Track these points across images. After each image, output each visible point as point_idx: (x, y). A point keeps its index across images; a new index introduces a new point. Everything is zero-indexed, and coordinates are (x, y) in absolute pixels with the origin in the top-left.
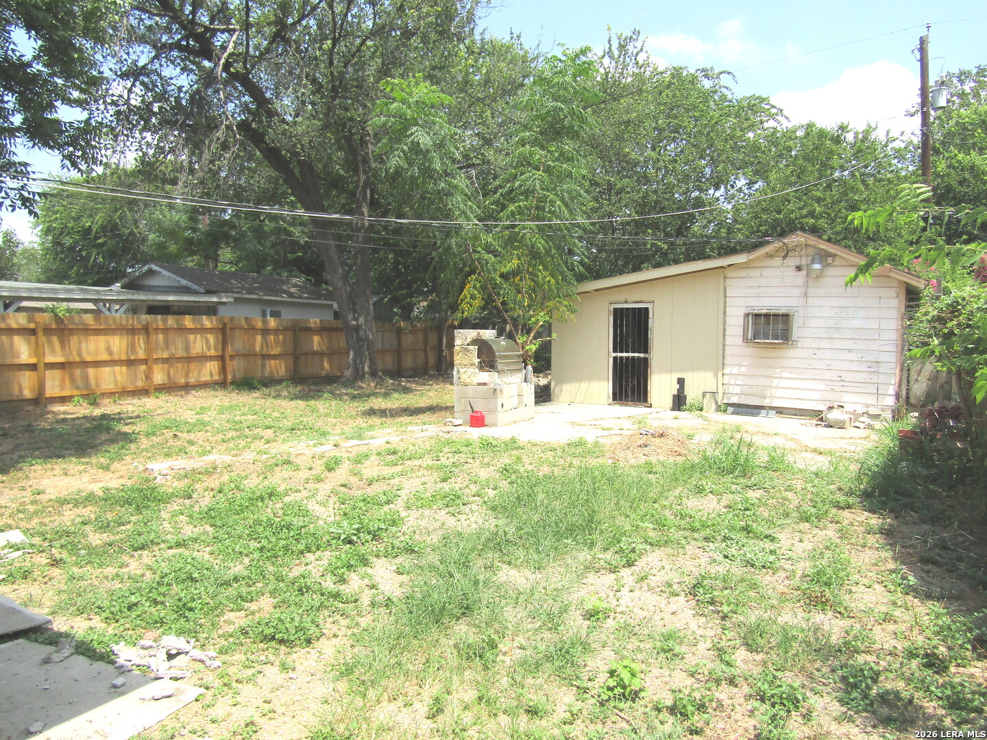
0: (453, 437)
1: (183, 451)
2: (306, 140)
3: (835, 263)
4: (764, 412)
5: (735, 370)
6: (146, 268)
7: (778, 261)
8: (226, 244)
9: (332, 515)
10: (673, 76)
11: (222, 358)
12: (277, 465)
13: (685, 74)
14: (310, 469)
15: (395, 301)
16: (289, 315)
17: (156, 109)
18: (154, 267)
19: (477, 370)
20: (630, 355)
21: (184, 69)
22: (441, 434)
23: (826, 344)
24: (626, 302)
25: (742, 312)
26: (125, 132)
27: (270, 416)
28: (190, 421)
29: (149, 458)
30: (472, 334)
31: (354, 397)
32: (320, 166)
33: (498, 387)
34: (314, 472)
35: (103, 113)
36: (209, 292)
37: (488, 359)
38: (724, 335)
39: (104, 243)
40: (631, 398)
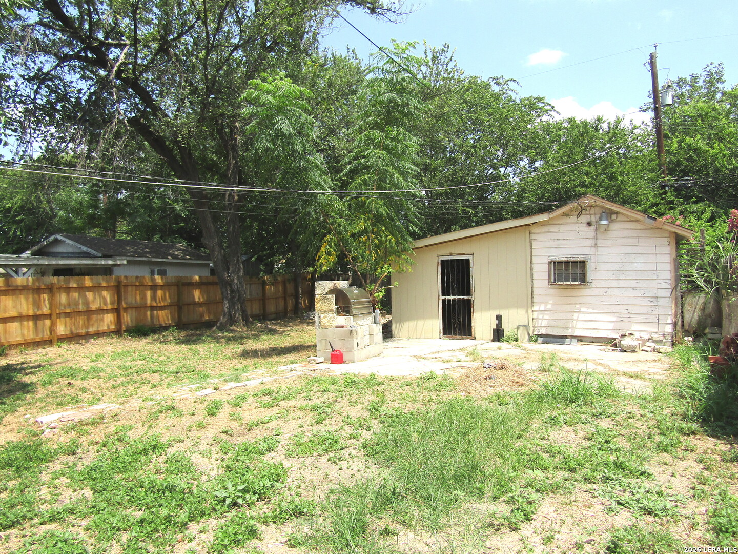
0: (319, 374)
1: (75, 400)
2: (185, 131)
3: (618, 219)
4: (568, 341)
5: (542, 308)
6: (52, 238)
7: (573, 219)
8: (122, 218)
9: (215, 468)
10: (470, 82)
11: (117, 311)
12: (161, 412)
13: (479, 81)
14: (193, 414)
15: (260, 260)
16: (172, 273)
17: (59, 107)
18: (59, 237)
19: (335, 315)
20: (456, 297)
21: (83, 77)
22: (308, 372)
23: (614, 284)
24: (451, 255)
25: (546, 260)
26: (32, 126)
27: (157, 360)
28: (85, 368)
29: (42, 408)
30: (329, 285)
31: (229, 340)
32: (197, 154)
33: (353, 329)
34: (196, 418)
35: (13, 110)
36: (106, 256)
37: (344, 306)
38: (532, 279)
39: (22, 220)
40: (458, 332)
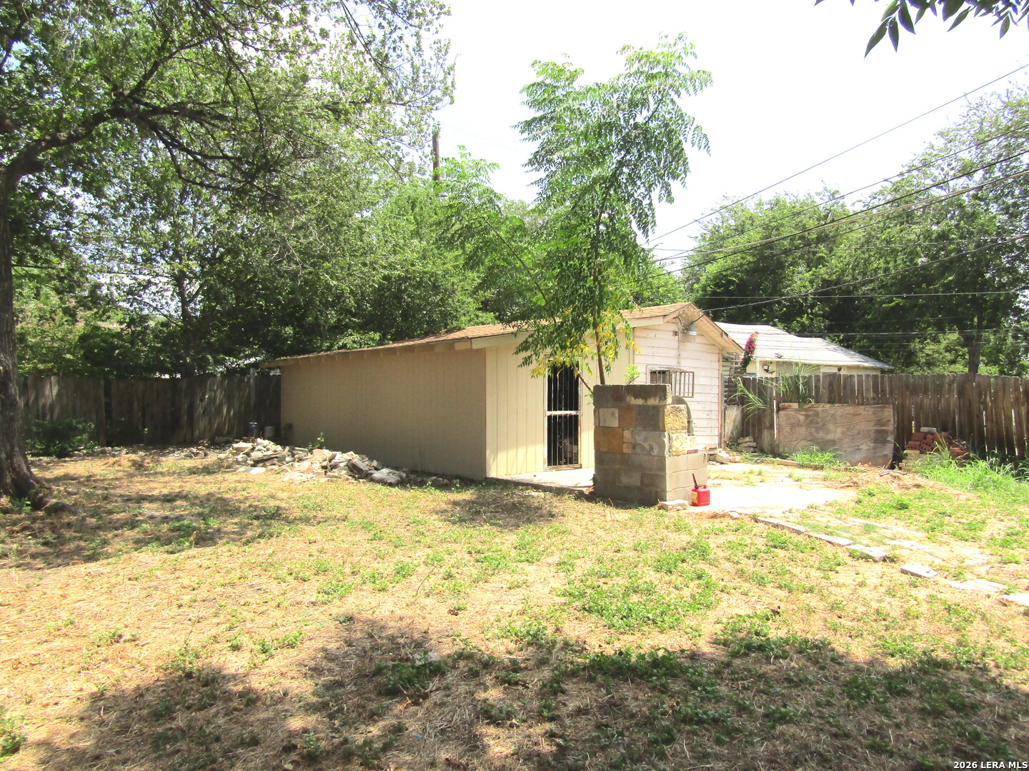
20: (563, 413)
25: (644, 369)
40: (564, 460)
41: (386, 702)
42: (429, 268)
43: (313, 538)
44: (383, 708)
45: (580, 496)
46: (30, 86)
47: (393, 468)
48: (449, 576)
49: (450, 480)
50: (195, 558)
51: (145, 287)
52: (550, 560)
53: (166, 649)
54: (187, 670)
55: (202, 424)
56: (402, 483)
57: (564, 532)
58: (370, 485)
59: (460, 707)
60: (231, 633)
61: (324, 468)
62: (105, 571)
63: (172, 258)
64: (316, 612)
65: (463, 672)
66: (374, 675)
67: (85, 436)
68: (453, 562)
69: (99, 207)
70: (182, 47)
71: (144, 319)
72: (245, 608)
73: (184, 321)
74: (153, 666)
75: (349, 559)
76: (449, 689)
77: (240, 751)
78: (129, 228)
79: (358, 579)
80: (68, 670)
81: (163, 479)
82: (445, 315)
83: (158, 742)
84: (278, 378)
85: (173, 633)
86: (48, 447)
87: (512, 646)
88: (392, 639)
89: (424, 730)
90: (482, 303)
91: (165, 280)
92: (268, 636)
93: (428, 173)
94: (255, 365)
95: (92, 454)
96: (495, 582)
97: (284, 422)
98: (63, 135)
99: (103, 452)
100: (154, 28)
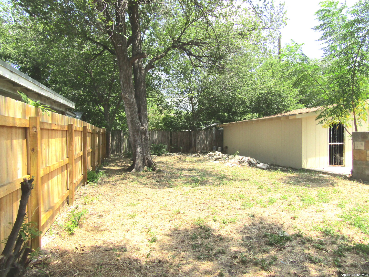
20: (336, 143)
40: (336, 163)
41: (269, 248)
42: (277, 89)
43: (237, 186)
44: (268, 249)
45: (345, 178)
46: (149, 42)
47: (264, 163)
48: (290, 205)
49: (287, 168)
50: (200, 189)
51: (181, 102)
52: (333, 203)
53: (193, 218)
54: (200, 225)
55: (198, 146)
56: (268, 169)
57: (339, 192)
58: (256, 169)
59: (298, 254)
60: (213, 215)
61: (240, 162)
62: (174, 191)
63: (189, 92)
64: (241, 212)
65: (298, 241)
66: (263, 237)
67: (165, 149)
68: (291, 199)
69: (168, 77)
70: (192, 22)
71: (181, 112)
72: (217, 208)
73: (193, 112)
74: (190, 222)
75: (251, 195)
76: (294, 247)
77: (219, 255)
78: (176, 84)
79: (255, 202)
80: (166, 220)
81: (187, 164)
82: (284, 106)
83: (194, 247)
84: (222, 131)
85: (195, 213)
86: (155, 152)
87: (319, 235)
88: (269, 225)
89: (285, 260)
90: (299, 100)
91: (187, 99)
92: (225, 218)
93: (276, 52)
94: (215, 126)
95: (167, 155)
96: (310, 209)
97: (224, 146)
98: (159, 56)
99: (170, 154)
100: (184, 17)
